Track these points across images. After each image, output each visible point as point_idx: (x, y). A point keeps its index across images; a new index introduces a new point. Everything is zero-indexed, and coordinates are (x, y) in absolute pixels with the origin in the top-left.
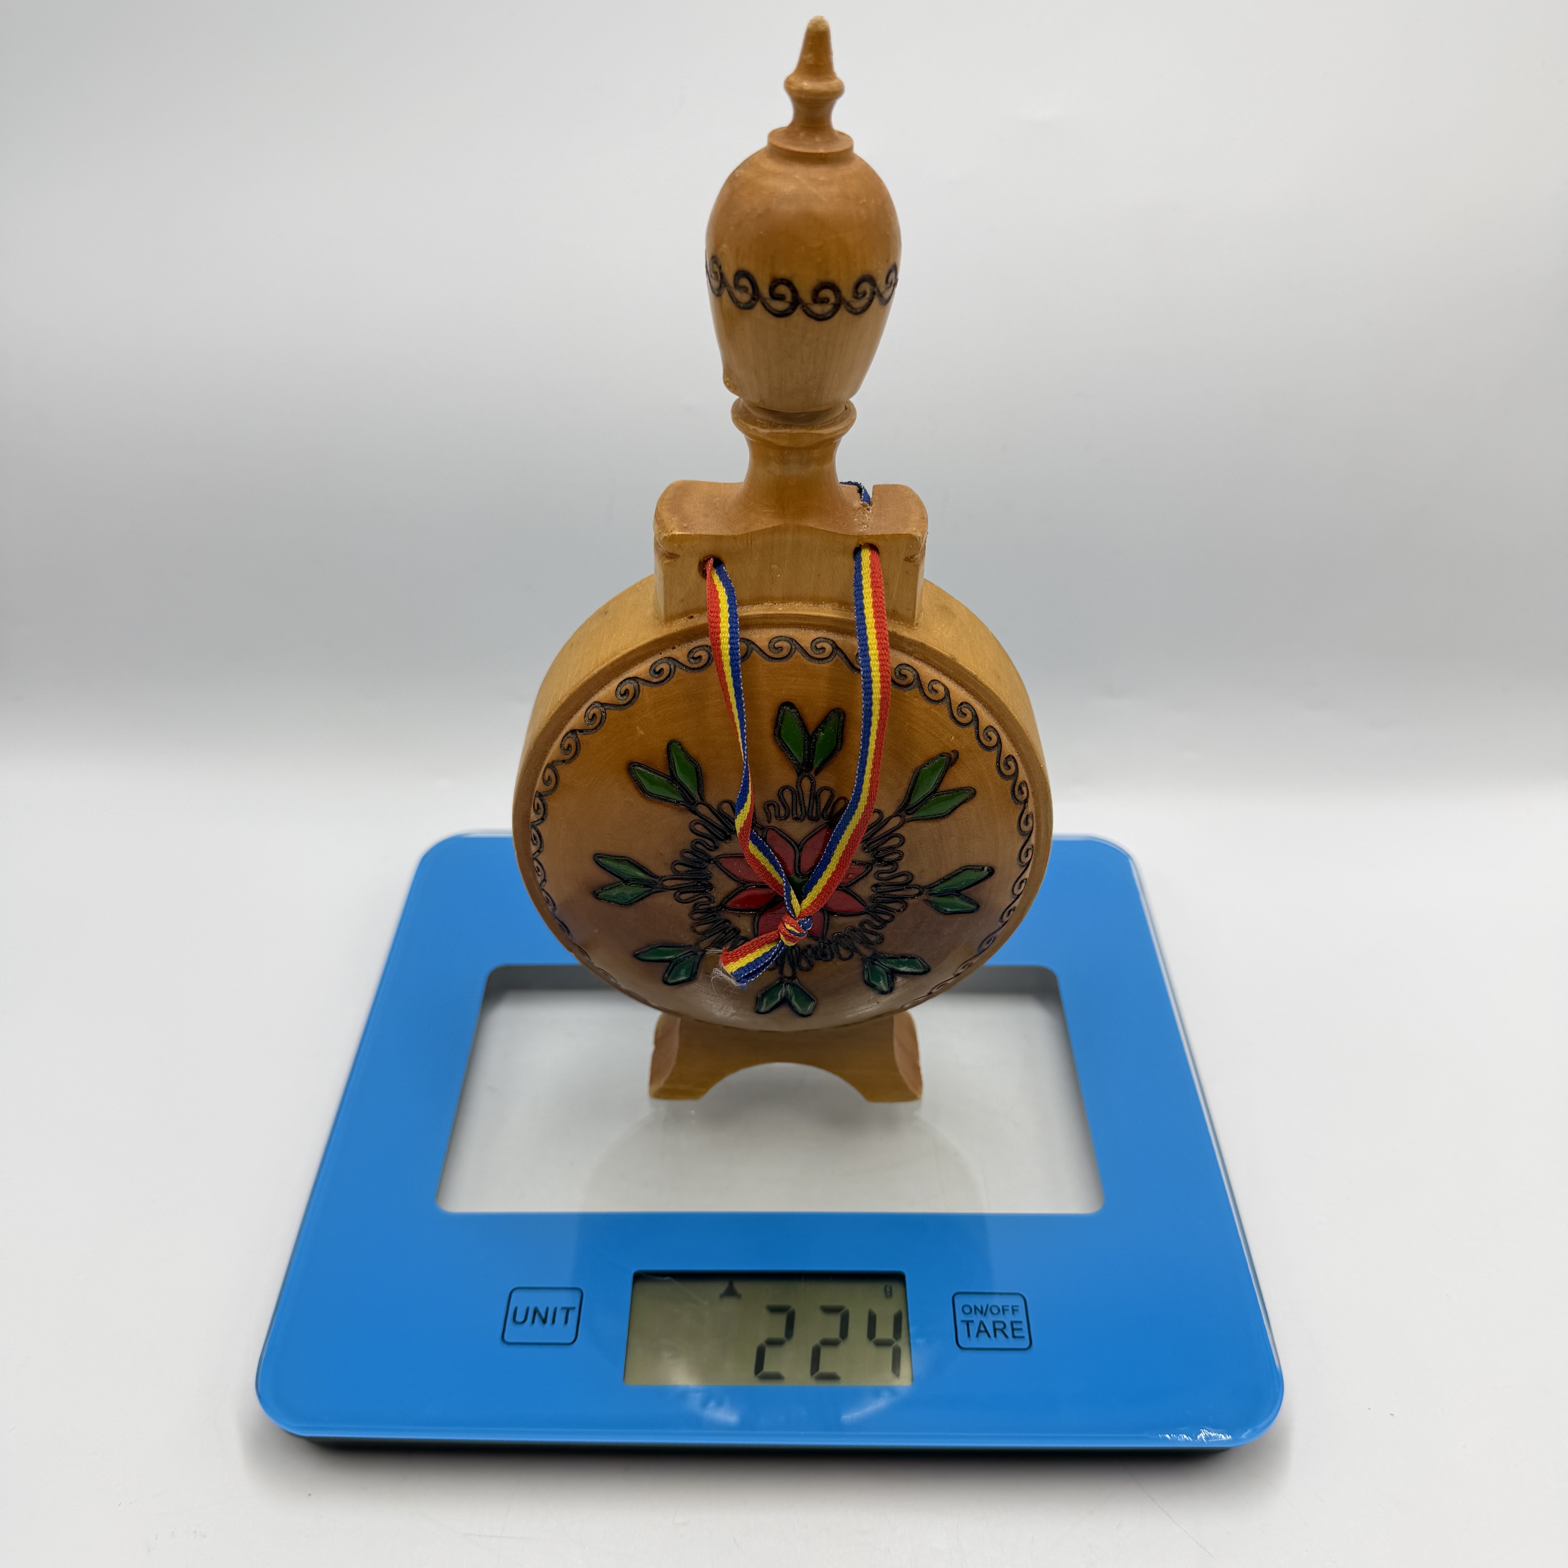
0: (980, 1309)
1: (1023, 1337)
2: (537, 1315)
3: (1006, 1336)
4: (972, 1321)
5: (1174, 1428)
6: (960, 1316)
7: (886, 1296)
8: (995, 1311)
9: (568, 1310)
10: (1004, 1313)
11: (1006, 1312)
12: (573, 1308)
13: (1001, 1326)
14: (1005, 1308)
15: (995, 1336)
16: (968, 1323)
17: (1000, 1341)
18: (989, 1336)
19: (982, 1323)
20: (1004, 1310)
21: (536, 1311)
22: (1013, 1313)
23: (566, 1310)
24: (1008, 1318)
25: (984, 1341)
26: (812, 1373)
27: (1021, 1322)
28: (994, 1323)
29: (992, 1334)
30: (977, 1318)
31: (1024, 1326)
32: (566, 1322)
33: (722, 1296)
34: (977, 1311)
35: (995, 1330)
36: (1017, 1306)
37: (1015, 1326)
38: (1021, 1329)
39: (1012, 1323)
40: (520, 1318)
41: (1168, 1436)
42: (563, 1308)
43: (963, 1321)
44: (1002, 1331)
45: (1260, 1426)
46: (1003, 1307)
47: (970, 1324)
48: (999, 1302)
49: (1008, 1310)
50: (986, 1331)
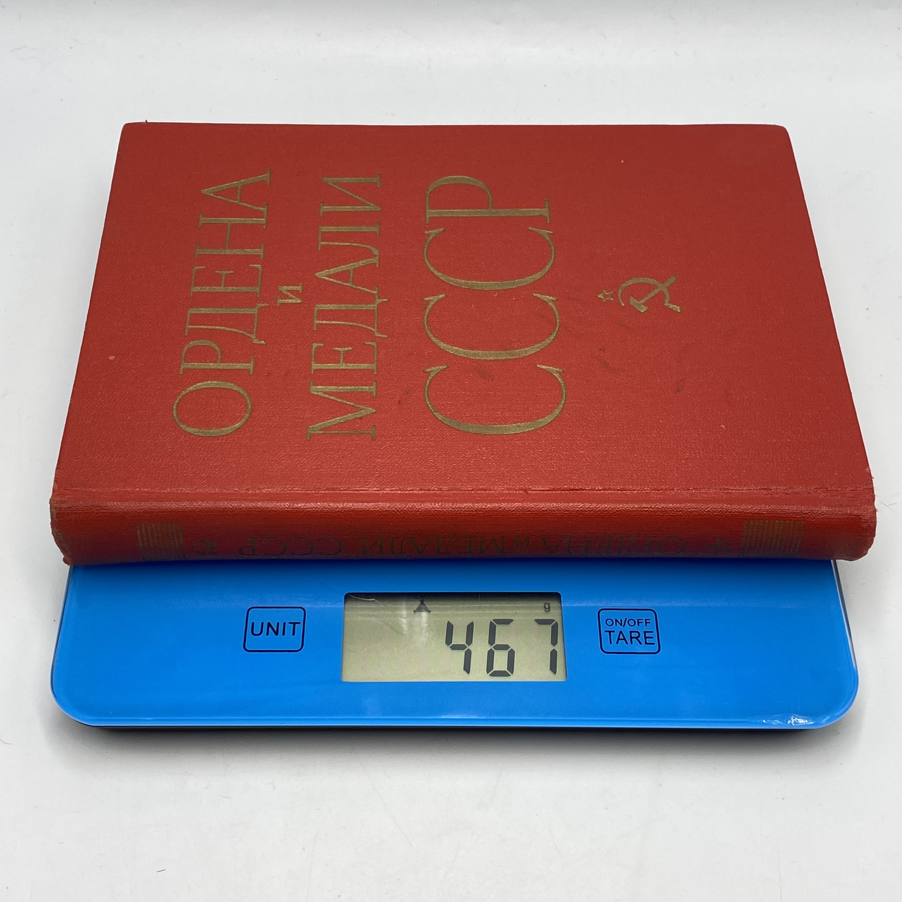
0: (620, 622)
1: (653, 644)
2: (270, 628)
3: (641, 643)
4: (614, 632)
5: (769, 714)
6: (604, 628)
7: (545, 611)
8: (631, 622)
9: (294, 624)
10: (638, 625)
11: (640, 624)
12: (299, 623)
13: (637, 635)
14: (640, 621)
15: (632, 643)
16: (610, 632)
17: (636, 647)
18: (627, 643)
19: (621, 632)
20: (638, 623)
21: (269, 625)
22: (646, 625)
23: (292, 625)
24: (641, 629)
25: (622, 646)
26: (488, 671)
27: (652, 632)
28: (631, 632)
29: (629, 642)
30: (618, 628)
31: (655, 635)
32: (294, 634)
33: (415, 611)
34: (617, 623)
35: (631, 638)
36: (649, 620)
37: (648, 635)
38: (652, 638)
39: (645, 632)
40: (257, 631)
41: (764, 721)
42: (290, 623)
43: (606, 631)
44: (637, 638)
45: (837, 714)
46: (638, 620)
47: (612, 633)
48: (636, 615)
49: (642, 623)
50: (624, 639)
